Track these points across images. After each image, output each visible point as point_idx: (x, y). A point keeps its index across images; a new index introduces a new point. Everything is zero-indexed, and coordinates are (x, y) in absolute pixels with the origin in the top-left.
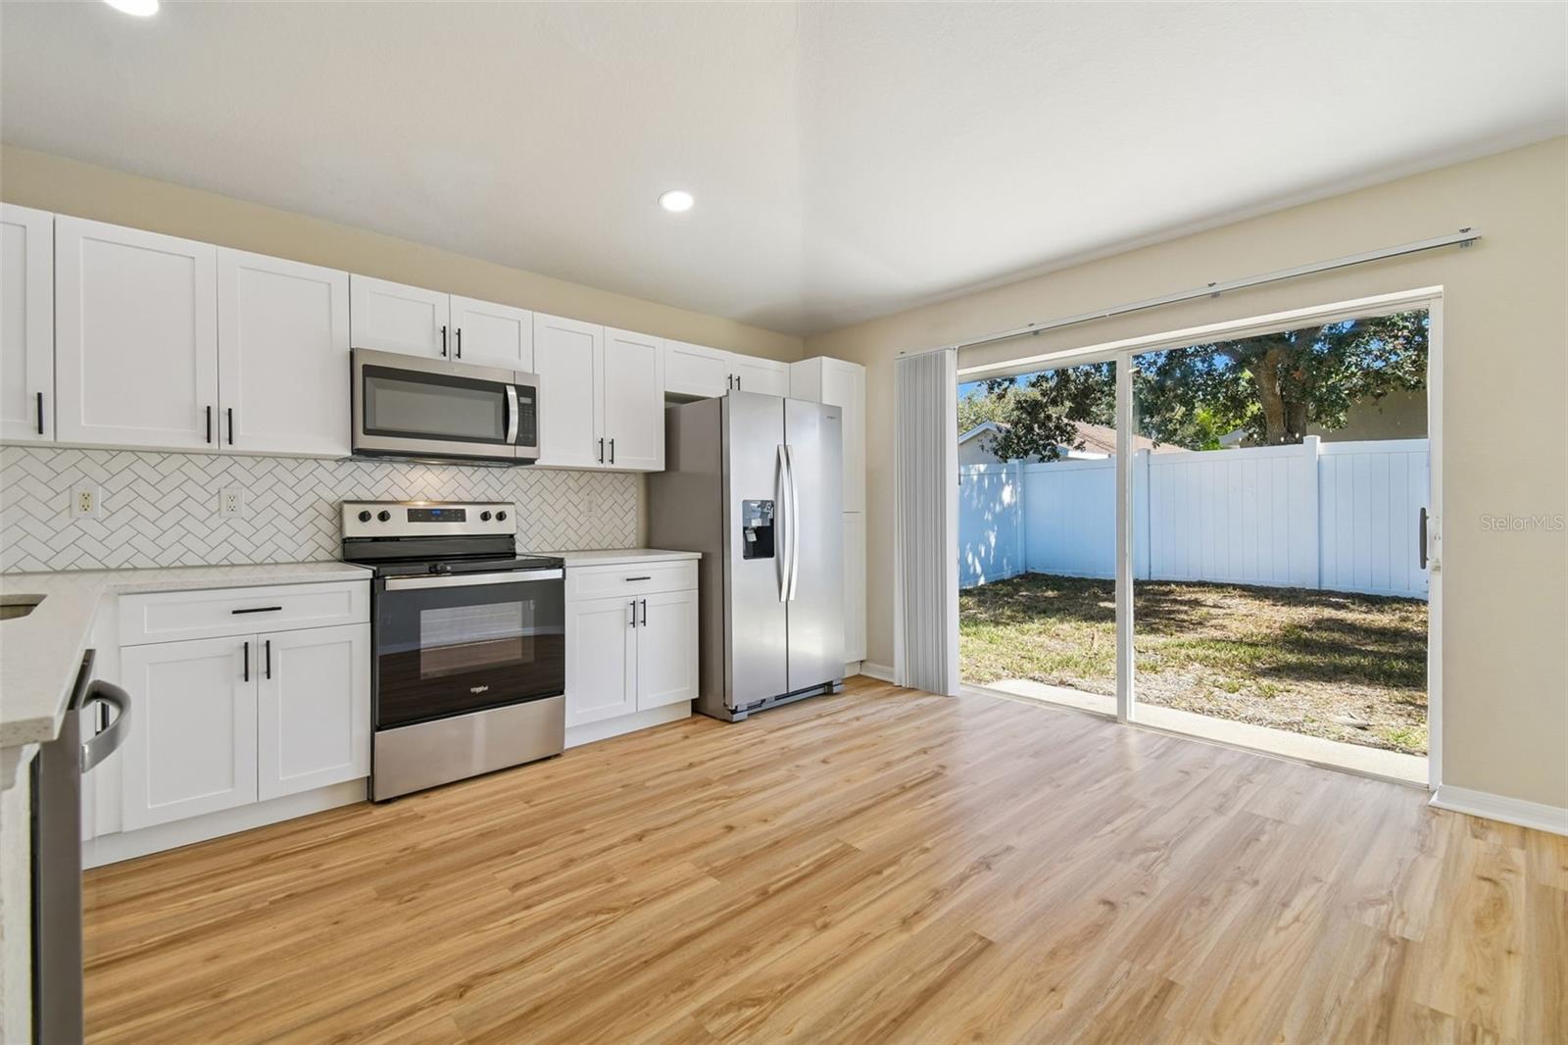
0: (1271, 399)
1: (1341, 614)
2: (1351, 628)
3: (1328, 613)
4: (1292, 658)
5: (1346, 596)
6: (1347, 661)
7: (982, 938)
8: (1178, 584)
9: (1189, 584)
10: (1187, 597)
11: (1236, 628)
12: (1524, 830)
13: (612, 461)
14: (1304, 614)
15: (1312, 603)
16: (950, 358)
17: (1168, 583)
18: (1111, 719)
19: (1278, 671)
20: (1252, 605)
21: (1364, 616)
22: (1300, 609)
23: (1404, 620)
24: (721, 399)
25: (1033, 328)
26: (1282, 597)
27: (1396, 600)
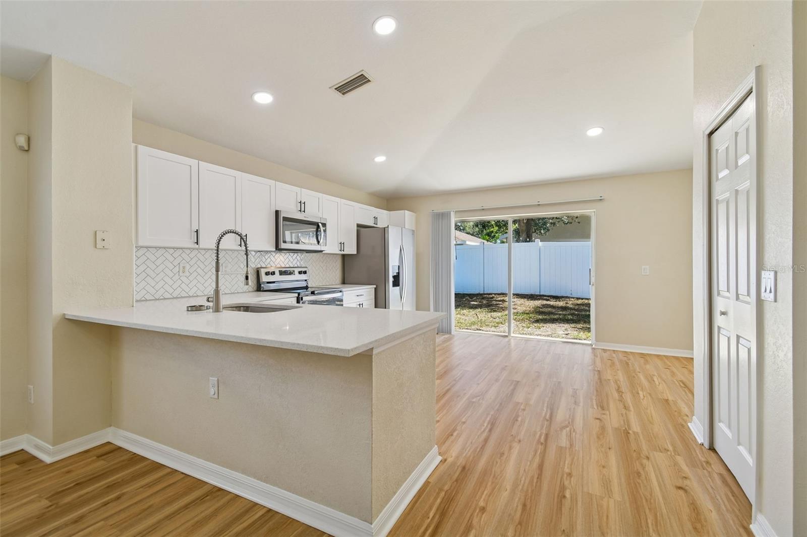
0: (522, 224)
1: (548, 303)
2: (553, 307)
3: (545, 302)
4: (540, 317)
5: (548, 296)
6: (556, 317)
7: (516, 381)
8: (495, 294)
9: (499, 294)
10: (499, 299)
11: (521, 309)
12: (614, 351)
13: (343, 251)
14: (538, 303)
15: (539, 299)
16: (453, 214)
17: (491, 294)
18: (507, 336)
19: (537, 321)
20: (522, 301)
21: (555, 303)
22: (537, 301)
23: (567, 303)
24: (385, 228)
25: (483, 208)
26: (530, 297)
27: (562, 297)
